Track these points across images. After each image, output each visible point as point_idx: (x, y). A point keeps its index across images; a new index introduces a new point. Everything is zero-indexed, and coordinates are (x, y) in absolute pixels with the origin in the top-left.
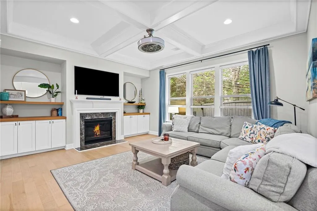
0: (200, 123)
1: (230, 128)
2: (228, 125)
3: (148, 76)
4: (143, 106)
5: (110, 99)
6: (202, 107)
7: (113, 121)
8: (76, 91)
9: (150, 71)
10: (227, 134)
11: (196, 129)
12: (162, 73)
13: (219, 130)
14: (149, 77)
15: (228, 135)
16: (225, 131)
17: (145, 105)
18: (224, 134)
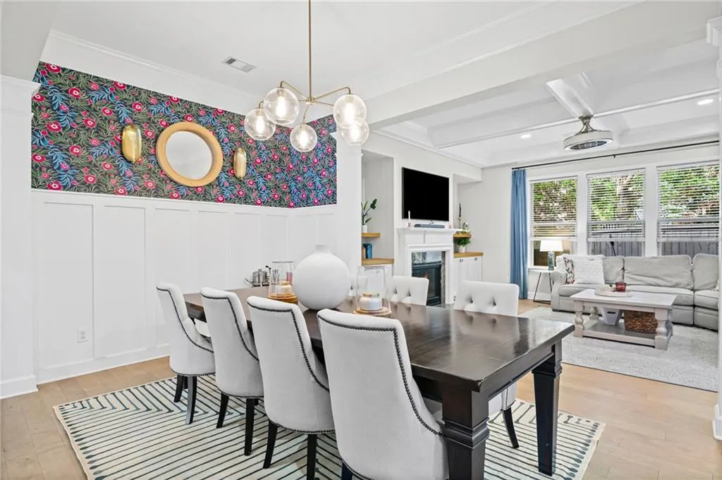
0: (623, 269)
1: (692, 275)
2: (686, 270)
3: (480, 180)
4: (467, 238)
5: (443, 227)
6: (612, 241)
7: (442, 268)
8: (409, 212)
9: (482, 169)
10: (688, 285)
11: (616, 279)
12: (518, 175)
13: (669, 279)
14: (480, 182)
15: (691, 287)
16: (684, 281)
17: (469, 238)
18: (682, 286)
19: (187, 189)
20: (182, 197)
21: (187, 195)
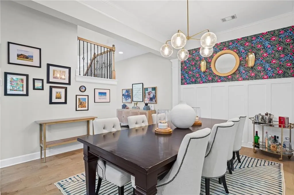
19: (224, 77)
20: (222, 81)
21: (224, 80)
